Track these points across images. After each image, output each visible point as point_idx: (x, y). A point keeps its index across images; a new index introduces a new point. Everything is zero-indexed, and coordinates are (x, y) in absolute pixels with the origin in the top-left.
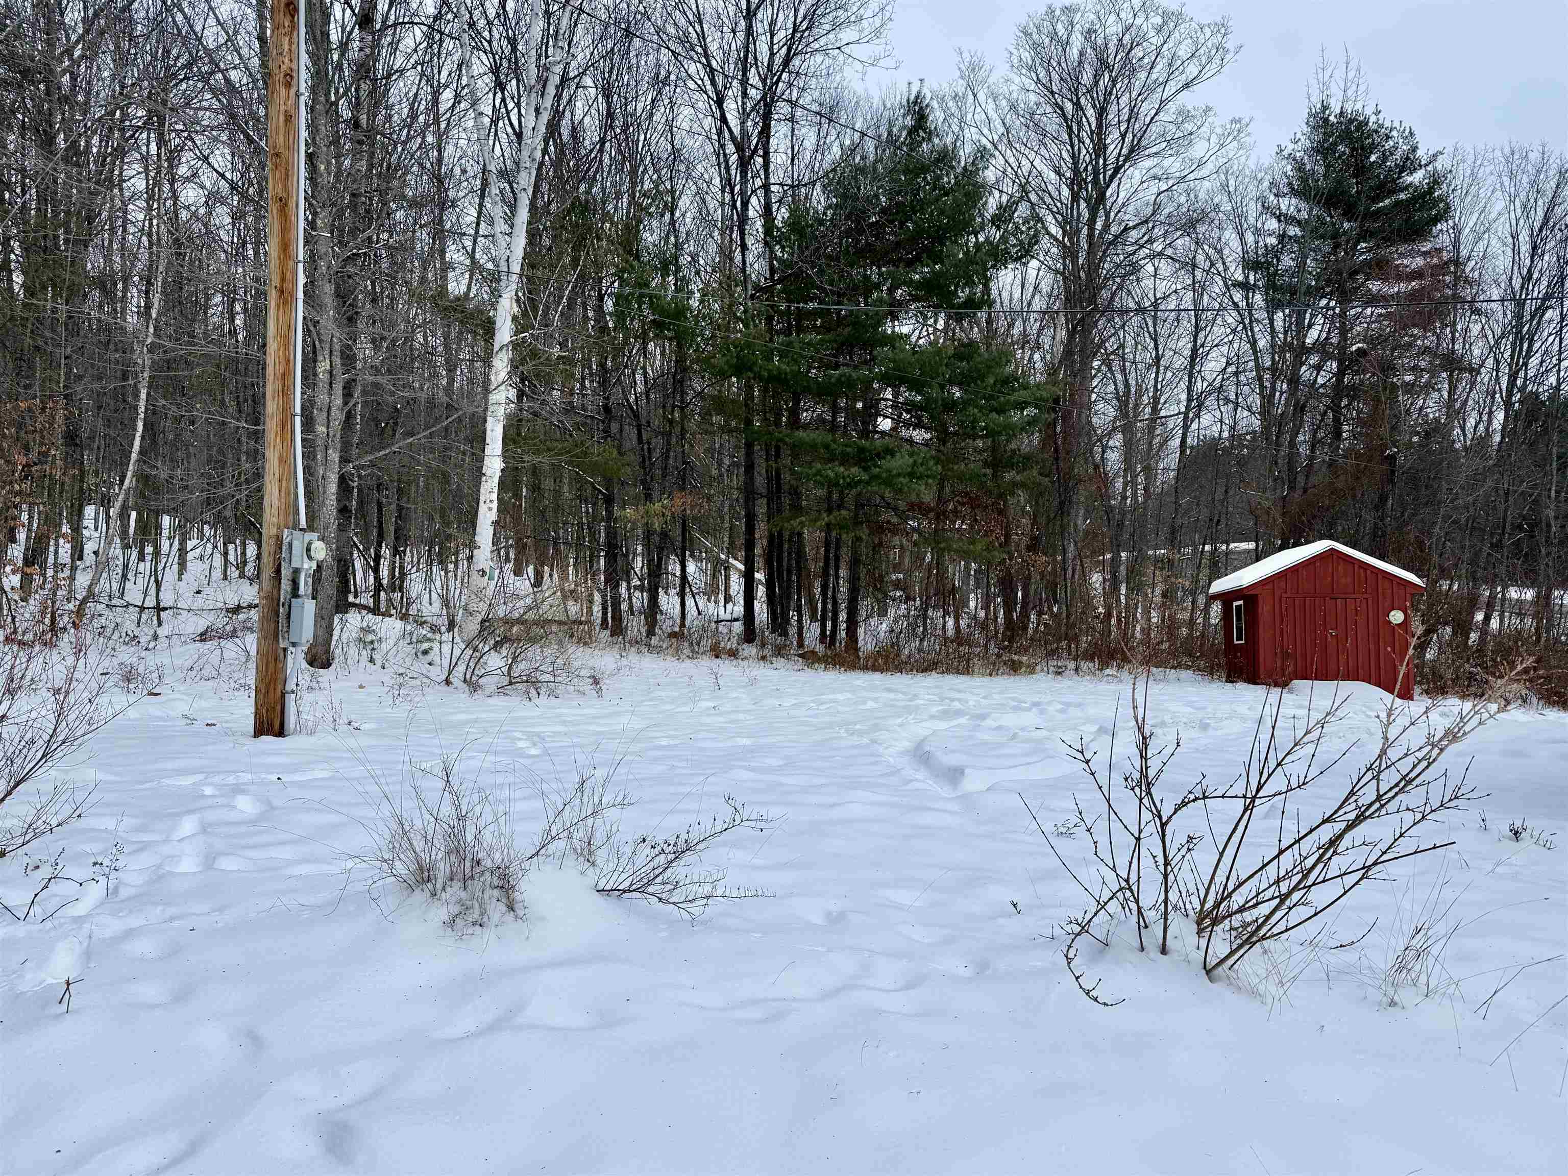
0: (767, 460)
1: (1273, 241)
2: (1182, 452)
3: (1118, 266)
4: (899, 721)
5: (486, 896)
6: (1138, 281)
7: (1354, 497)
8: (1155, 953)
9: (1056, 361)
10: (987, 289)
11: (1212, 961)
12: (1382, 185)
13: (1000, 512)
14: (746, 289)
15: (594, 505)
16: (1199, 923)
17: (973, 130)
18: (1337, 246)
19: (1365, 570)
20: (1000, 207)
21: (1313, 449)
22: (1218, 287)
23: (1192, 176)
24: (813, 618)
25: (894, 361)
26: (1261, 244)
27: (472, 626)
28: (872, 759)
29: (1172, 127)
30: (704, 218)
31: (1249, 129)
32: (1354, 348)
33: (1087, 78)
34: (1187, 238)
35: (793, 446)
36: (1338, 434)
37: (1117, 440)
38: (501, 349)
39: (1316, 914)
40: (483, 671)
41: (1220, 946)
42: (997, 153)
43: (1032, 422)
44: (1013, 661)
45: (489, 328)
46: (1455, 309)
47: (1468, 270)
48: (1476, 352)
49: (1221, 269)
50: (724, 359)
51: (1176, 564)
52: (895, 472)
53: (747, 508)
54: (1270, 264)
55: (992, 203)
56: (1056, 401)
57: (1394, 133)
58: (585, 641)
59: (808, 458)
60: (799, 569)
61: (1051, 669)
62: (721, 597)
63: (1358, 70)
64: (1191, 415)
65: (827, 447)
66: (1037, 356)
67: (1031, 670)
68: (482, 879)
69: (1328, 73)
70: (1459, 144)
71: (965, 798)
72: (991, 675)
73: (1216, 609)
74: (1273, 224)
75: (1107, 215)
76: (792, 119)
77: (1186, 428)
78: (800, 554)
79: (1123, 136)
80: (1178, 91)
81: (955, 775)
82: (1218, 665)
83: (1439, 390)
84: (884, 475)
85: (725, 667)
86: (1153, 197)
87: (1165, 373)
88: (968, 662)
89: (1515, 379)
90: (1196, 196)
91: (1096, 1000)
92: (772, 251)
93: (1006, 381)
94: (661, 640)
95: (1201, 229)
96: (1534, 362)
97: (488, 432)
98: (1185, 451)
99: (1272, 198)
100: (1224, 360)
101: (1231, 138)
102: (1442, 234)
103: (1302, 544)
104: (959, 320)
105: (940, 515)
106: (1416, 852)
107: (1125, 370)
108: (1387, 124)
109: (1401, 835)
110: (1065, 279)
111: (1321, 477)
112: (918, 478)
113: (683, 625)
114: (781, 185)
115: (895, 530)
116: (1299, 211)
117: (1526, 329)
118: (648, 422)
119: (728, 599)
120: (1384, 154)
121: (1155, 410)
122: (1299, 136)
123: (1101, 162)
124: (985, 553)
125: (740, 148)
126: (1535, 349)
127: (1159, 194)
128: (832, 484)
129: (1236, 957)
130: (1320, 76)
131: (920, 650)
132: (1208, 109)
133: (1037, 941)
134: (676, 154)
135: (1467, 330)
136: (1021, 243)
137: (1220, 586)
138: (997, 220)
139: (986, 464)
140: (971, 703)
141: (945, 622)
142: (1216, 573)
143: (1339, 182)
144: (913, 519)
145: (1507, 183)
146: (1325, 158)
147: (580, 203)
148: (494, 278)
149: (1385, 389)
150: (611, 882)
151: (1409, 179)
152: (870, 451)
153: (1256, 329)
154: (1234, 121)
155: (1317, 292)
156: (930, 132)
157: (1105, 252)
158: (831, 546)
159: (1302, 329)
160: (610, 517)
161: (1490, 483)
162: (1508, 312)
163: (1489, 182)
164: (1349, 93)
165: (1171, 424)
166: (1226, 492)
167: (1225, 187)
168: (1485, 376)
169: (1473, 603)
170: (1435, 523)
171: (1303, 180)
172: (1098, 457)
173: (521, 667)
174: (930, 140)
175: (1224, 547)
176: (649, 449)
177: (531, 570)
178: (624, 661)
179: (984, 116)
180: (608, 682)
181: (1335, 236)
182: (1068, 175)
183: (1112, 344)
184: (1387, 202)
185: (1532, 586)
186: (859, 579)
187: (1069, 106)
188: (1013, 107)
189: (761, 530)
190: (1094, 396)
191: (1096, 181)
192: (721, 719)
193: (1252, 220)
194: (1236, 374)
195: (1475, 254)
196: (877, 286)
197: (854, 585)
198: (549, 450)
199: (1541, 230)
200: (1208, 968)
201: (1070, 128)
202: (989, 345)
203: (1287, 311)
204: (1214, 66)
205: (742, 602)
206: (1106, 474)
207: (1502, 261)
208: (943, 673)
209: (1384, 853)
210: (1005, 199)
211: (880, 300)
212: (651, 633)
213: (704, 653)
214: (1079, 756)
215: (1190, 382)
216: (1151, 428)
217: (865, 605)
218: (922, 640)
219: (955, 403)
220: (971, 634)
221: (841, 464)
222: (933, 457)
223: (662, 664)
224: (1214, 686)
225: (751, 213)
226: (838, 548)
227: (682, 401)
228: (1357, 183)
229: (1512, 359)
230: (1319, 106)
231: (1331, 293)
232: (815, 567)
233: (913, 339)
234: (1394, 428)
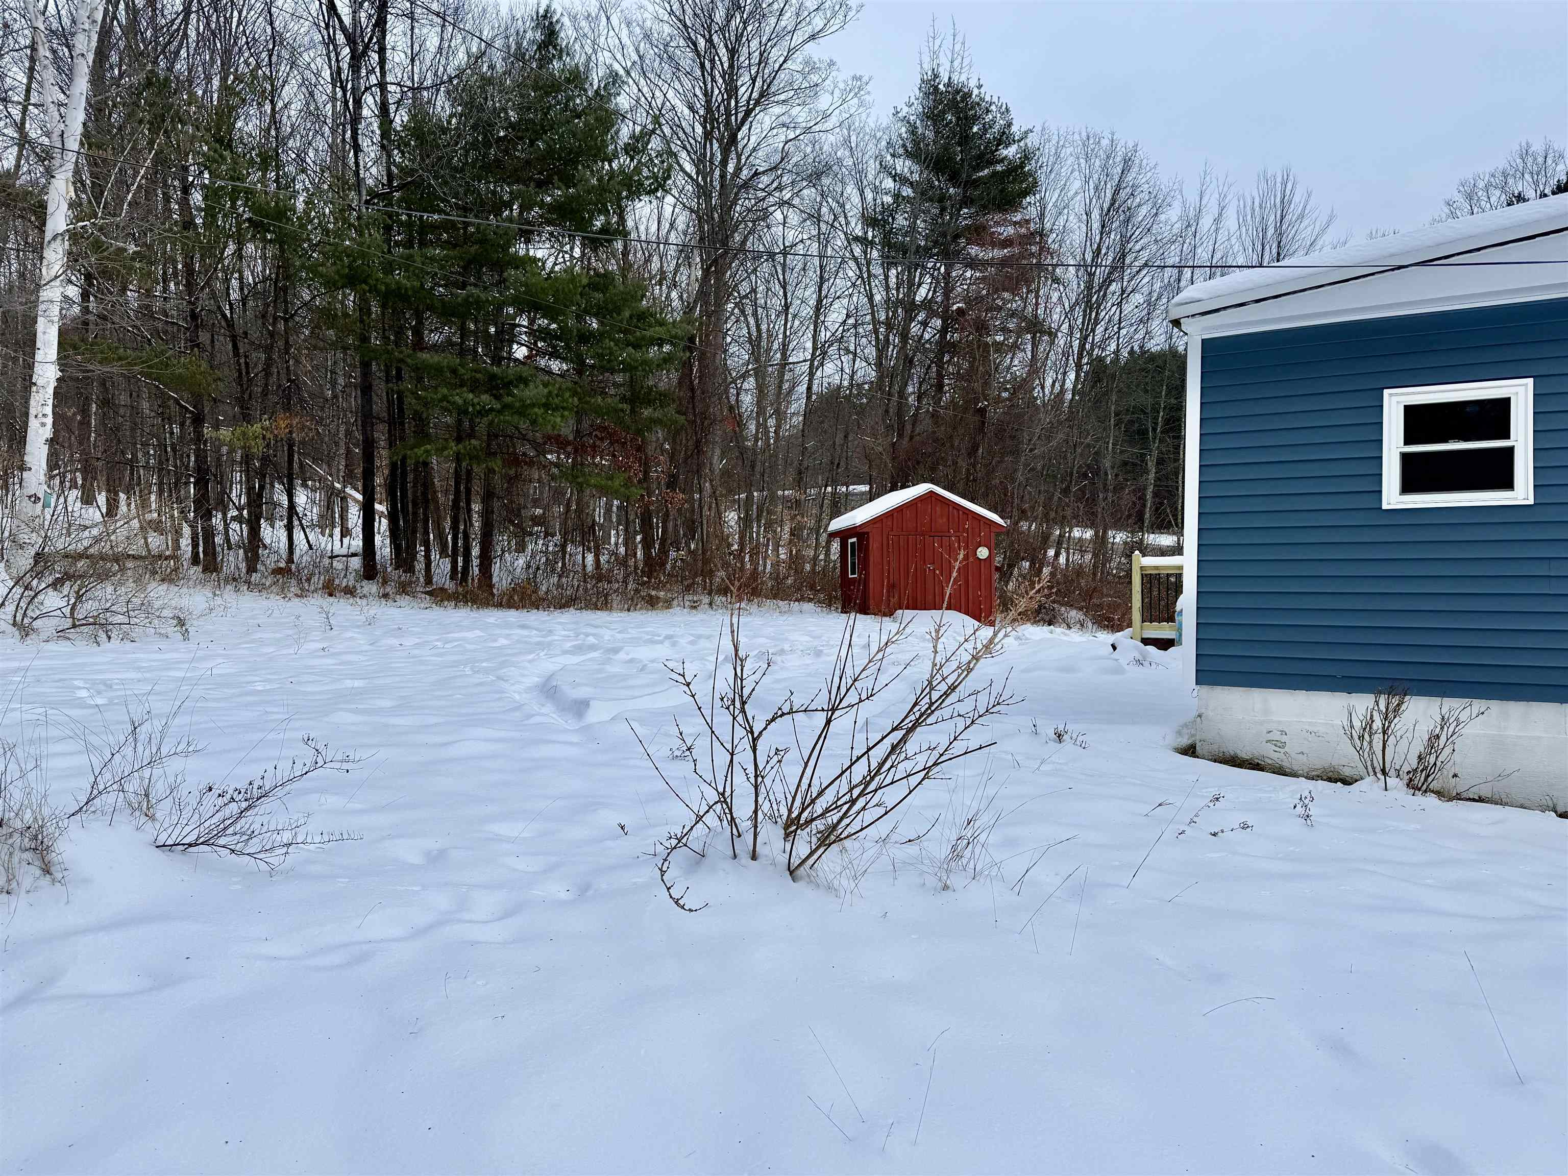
0: (387, 381)
1: (888, 199)
2: (809, 397)
3: (749, 210)
4: (531, 657)
5: (15, 859)
6: (768, 227)
7: (952, 446)
8: (745, 859)
9: (691, 300)
10: (622, 220)
11: (795, 862)
12: (981, 156)
13: (639, 449)
14: (360, 194)
15: (182, 425)
16: (786, 829)
17: (608, 54)
18: (943, 210)
19: (958, 510)
20: (633, 136)
21: (919, 399)
22: (839, 241)
23: (817, 128)
24: (443, 553)
25: (526, 285)
26: (879, 201)
27: (24, 561)
28: (498, 696)
29: (797, 76)
30: (312, 113)
31: (869, 88)
32: (955, 307)
33: (719, 16)
34: (813, 190)
35: (416, 369)
36: (940, 387)
37: (750, 383)
38: (54, 238)
39: (886, 813)
40: (38, 613)
41: (802, 848)
42: (630, 81)
43: (667, 360)
44: (651, 597)
45: (40, 211)
46: (1039, 277)
47: (1050, 241)
48: (1055, 317)
49: (843, 223)
50: (334, 268)
51: (803, 503)
52: (528, 402)
53: (364, 433)
54: (886, 222)
55: (625, 132)
56: (692, 339)
57: (993, 108)
58: (171, 578)
59: (433, 383)
60: (426, 502)
61: (687, 603)
62: (337, 531)
63: (963, 43)
64: (816, 363)
65: (454, 371)
66: (674, 295)
67: (668, 604)
68: (10, 841)
69: (938, 42)
70: (1046, 125)
71: (587, 728)
72: (629, 610)
73: (836, 546)
74: (889, 183)
75: (739, 160)
76: (412, 17)
77: (811, 375)
78: (427, 485)
79: (754, 81)
80: (805, 42)
81: (580, 707)
82: (836, 598)
83: (1024, 350)
84: (517, 404)
85: (341, 607)
86: (781, 145)
87: (793, 320)
88: (606, 599)
89: (1084, 344)
90: (821, 149)
91: (683, 907)
92: (389, 156)
93: (643, 317)
94: (263, 575)
95: (826, 181)
96: (1100, 329)
97: (39, 335)
98: (811, 397)
99: (889, 157)
100: (845, 312)
101: (852, 94)
102: (1030, 208)
103: (909, 487)
104: (595, 250)
105: (580, 449)
106: (966, 753)
107: (757, 316)
108: (988, 98)
109: (955, 739)
110: (700, 219)
111: (926, 424)
112: (553, 410)
113: (290, 560)
114: (398, 84)
115: (531, 464)
116: (912, 173)
117: (1094, 299)
118: (246, 333)
119: (345, 533)
120: (984, 127)
121: (784, 356)
122: (913, 100)
123: (733, 103)
124: (623, 489)
125: (351, 40)
126: (1101, 317)
127: (786, 143)
128: (462, 411)
129: (815, 856)
130: (931, 44)
131: (559, 586)
132: (832, 63)
133: (641, 859)
134: (276, 38)
135: (1048, 297)
136: (655, 177)
137: (837, 524)
138: (632, 149)
139: (623, 399)
140: (606, 638)
141: (584, 558)
142: (836, 512)
143: (946, 148)
144: (551, 452)
145: (1083, 165)
146: (934, 125)
147: (158, 80)
148: (45, 156)
149: (979, 348)
150: (174, 837)
151: (1005, 152)
152: (502, 379)
153: (873, 284)
154: (855, 78)
155: (926, 252)
156: (561, 50)
157: (736, 194)
158: (463, 479)
159: (913, 287)
160: (199, 438)
161: (1061, 436)
162: (1082, 283)
163: (1069, 162)
164: (956, 64)
165: (797, 371)
166: (846, 437)
167: (847, 141)
168: (1061, 341)
169: (1045, 539)
170: (1016, 470)
171: (916, 143)
172: (733, 399)
173: (88, 607)
174: (560, 58)
175: (844, 489)
176: (247, 364)
177: (102, 499)
178: (218, 600)
179: (617, 41)
180: (195, 623)
181: (942, 199)
182: (702, 112)
183: (745, 288)
184: (986, 171)
185: (1092, 525)
186: (493, 512)
187: (702, 43)
188: (647, 36)
189: (383, 460)
190: (729, 339)
191: (728, 122)
192: (329, 661)
193: (870, 177)
194: (855, 326)
195: (1056, 227)
196: (509, 205)
197: (487, 519)
198: (120, 359)
199: (1109, 211)
200: (792, 869)
201: (702, 66)
202: (624, 277)
203: (900, 269)
204: (838, 21)
205: (361, 536)
206: (740, 416)
207: (1077, 237)
208: (581, 609)
209: (941, 755)
210: (638, 129)
211: (510, 219)
212: (251, 569)
213: (316, 591)
214: (681, 679)
215: (815, 331)
216: (781, 374)
217: (501, 540)
218: (560, 576)
219: (592, 333)
220: (610, 570)
221: (472, 391)
222: (568, 389)
223: (265, 603)
224: (830, 616)
225: (366, 112)
226: (469, 480)
227: (286, 311)
228: (961, 152)
229: (1083, 325)
230: (930, 73)
231: (937, 254)
232: (444, 499)
233: (549, 264)
234: (986, 384)
